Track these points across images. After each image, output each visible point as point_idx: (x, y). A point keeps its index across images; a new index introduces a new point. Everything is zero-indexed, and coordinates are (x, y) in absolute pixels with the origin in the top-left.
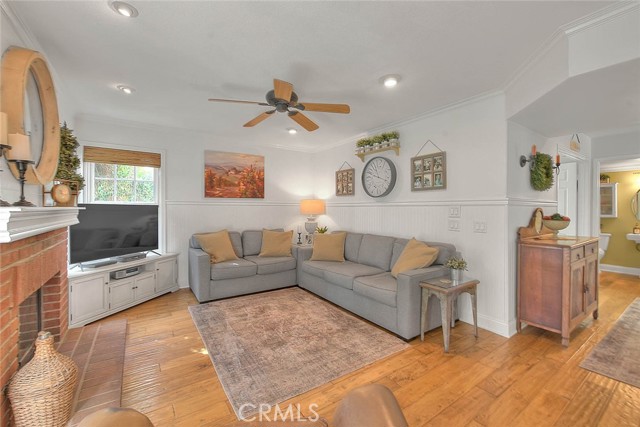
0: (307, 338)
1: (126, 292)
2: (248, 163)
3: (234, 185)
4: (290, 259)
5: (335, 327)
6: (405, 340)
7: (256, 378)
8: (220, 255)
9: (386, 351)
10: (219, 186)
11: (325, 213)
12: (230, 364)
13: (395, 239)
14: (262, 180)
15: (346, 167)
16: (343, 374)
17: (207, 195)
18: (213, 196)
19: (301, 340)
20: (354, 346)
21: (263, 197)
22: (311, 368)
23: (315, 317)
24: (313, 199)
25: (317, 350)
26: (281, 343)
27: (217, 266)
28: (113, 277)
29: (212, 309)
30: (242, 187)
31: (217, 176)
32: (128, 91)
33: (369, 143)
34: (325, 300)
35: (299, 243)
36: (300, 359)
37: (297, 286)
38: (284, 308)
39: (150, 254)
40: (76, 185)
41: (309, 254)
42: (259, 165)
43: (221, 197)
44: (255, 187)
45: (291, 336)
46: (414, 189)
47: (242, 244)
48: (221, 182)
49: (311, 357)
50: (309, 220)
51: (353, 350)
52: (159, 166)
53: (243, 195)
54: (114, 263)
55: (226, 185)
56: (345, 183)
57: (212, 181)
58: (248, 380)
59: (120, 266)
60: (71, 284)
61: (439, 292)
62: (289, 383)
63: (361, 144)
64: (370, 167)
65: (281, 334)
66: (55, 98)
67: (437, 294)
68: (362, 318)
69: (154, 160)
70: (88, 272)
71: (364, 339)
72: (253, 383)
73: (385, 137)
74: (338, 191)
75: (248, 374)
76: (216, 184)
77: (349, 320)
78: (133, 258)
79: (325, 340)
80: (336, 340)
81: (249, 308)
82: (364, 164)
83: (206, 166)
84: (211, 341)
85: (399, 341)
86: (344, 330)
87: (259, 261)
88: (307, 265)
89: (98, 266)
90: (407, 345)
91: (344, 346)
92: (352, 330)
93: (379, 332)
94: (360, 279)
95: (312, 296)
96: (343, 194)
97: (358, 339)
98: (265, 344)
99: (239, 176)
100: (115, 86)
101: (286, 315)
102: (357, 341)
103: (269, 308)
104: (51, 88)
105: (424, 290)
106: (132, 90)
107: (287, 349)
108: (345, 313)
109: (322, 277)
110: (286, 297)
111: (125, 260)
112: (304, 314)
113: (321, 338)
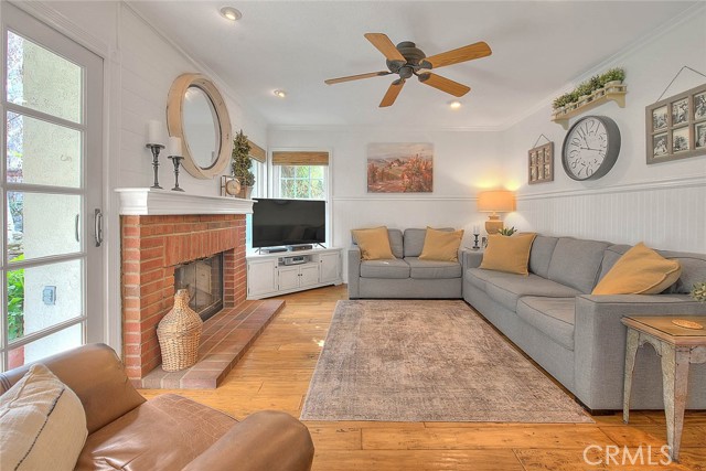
0: (432, 361)
1: (293, 278)
2: (414, 152)
3: (398, 178)
4: (454, 265)
5: (479, 357)
6: (587, 409)
7: (345, 384)
8: (373, 252)
9: (537, 414)
10: (382, 180)
11: (515, 209)
12: (332, 362)
13: (609, 245)
14: (430, 171)
15: (543, 142)
16: (446, 419)
17: (370, 190)
18: (376, 191)
19: (422, 361)
20: (489, 389)
21: (431, 191)
22: (410, 395)
23: (459, 339)
24: (501, 191)
25: (434, 378)
26: (397, 357)
27: (367, 262)
28: (282, 263)
29: (356, 306)
30: (406, 179)
31: (380, 170)
32: (282, 95)
33: (572, 98)
34: (489, 323)
35: (476, 248)
36: (404, 382)
37: (463, 299)
38: (430, 320)
39: (316, 247)
40: (247, 182)
41: (477, 261)
42: (425, 154)
43: (384, 191)
44: (420, 178)
45: (414, 353)
46: (652, 159)
47: (402, 243)
48: (385, 176)
49: (420, 384)
50: (491, 218)
51: (484, 395)
52: (327, 164)
53: (407, 189)
54: (285, 250)
55: (388, 179)
56: (542, 165)
57: (374, 176)
58: (335, 383)
59: (290, 253)
60: (249, 263)
61: (660, 340)
62: (372, 404)
63: (559, 104)
64: (575, 135)
65: (403, 349)
66: (226, 110)
67: (655, 342)
68: (529, 358)
69: (321, 158)
70: (263, 254)
71: (512, 386)
72: (339, 388)
73: (596, 84)
74: (531, 178)
75: (340, 378)
76: (380, 178)
77: (507, 354)
78: (301, 248)
79: (453, 370)
80: (469, 375)
81: (390, 312)
82: (567, 132)
83: (369, 160)
84: (332, 336)
85: (573, 406)
86: (489, 365)
87: (414, 263)
88: (473, 274)
89: (271, 252)
90: (587, 418)
91: (473, 386)
92: (501, 368)
93: (546, 383)
94: (528, 300)
95: (474, 314)
96: (538, 182)
97: (503, 383)
98: (380, 353)
99: (403, 168)
100: (272, 92)
101: (426, 328)
102: (499, 385)
103: (412, 317)
104: (222, 103)
105: (630, 331)
106: (285, 94)
107: (398, 365)
108: (506, 346)
109: (483, 290)
110: (439, 310)
111: (294, 249)
112: (450, 333)
113: (449, 366)
